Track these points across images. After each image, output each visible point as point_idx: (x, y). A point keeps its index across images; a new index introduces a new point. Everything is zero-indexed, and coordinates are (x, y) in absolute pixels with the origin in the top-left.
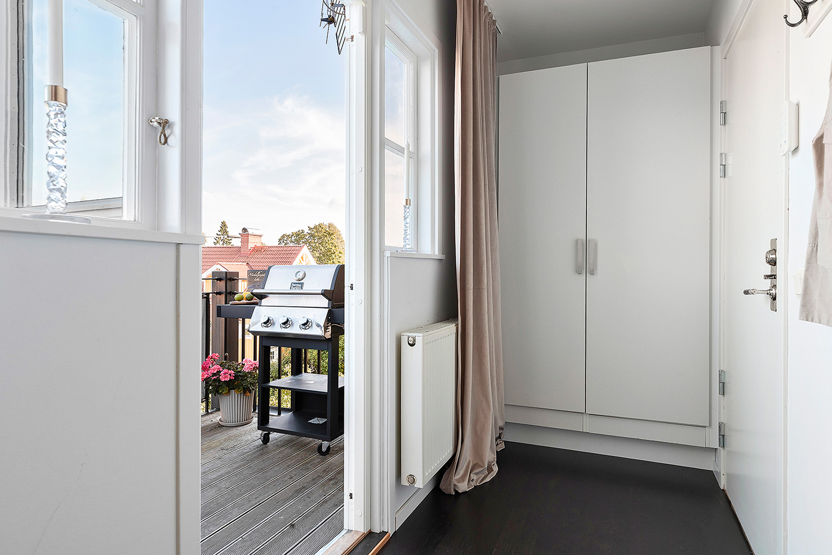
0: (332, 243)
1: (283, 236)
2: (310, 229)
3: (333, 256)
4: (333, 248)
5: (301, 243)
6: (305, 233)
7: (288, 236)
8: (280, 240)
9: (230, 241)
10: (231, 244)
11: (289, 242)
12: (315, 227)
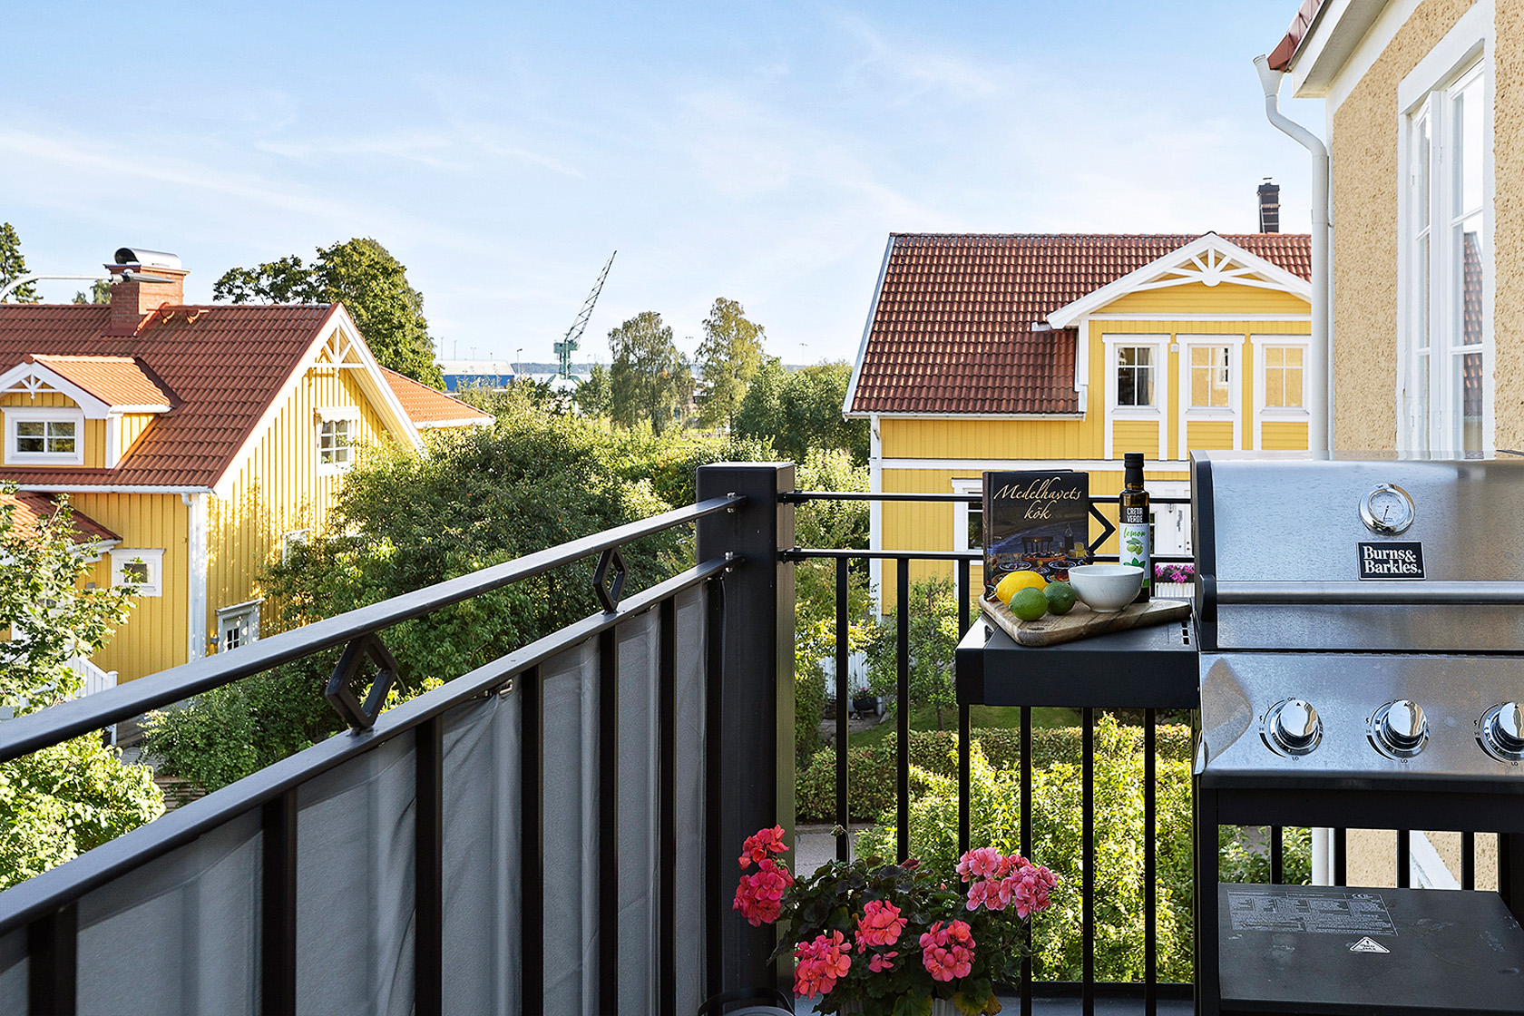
0: (393, 298)
1: (230, 276)
2: (323, 255)
3: (398, 334)
4: (398, 313)
5: (290, 295)
6: (305, 266)
7: (248, 274)
8: (220, 284)
9: (31, 286)
10: (34, 294)
11: (253, 293)
12: (339, 251)
